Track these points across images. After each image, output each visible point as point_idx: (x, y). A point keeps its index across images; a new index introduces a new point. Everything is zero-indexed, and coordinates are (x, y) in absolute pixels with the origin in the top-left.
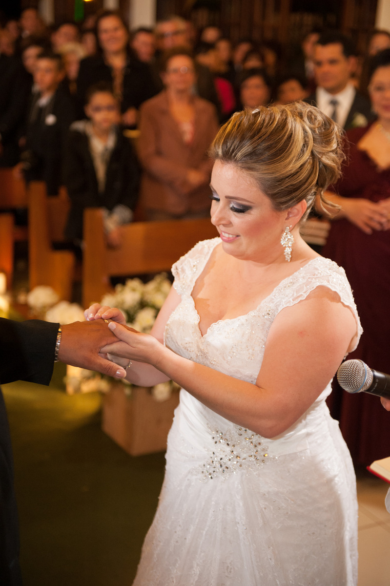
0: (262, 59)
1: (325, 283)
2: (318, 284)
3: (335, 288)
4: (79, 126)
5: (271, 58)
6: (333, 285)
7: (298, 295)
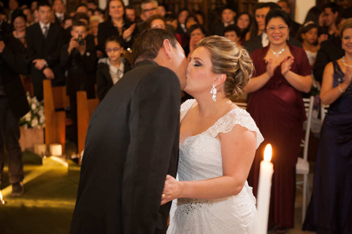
0: (196, 20)
1: (240, 123)
2: (237, 123)
3: (244, 125)
4: (103, 60)
5: (199, 17)
6: (243, 123)
7: (228, 129)
